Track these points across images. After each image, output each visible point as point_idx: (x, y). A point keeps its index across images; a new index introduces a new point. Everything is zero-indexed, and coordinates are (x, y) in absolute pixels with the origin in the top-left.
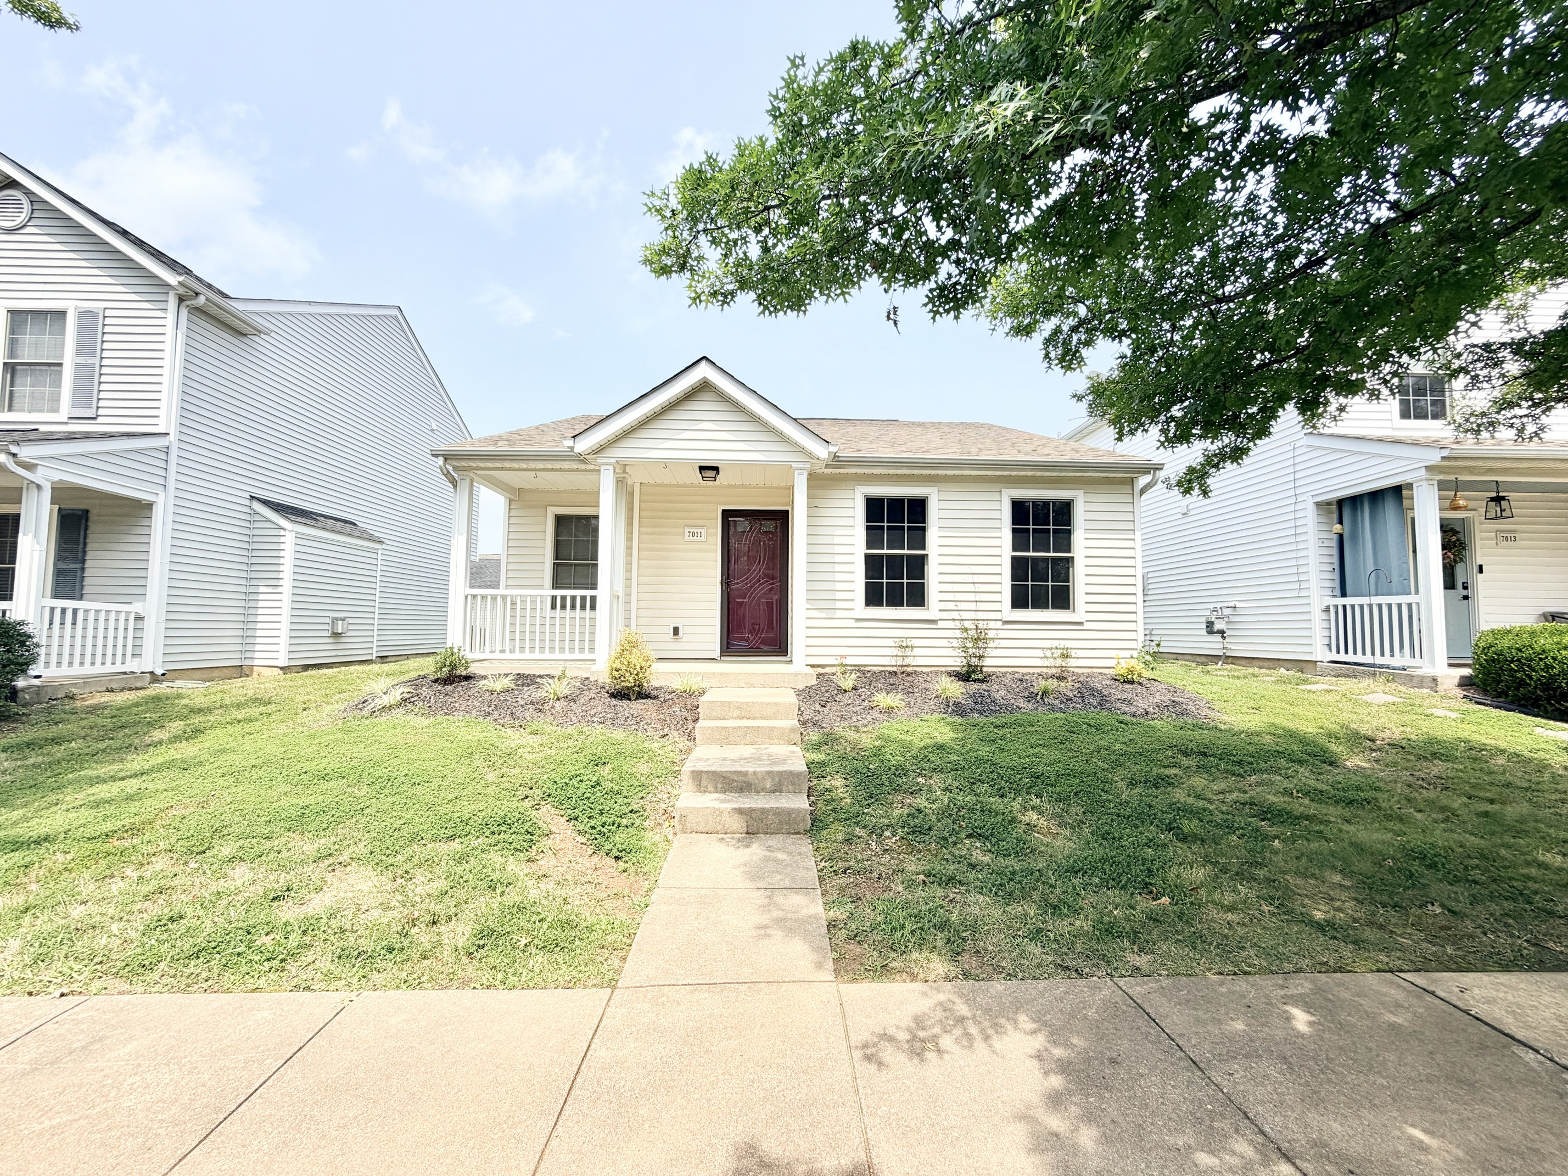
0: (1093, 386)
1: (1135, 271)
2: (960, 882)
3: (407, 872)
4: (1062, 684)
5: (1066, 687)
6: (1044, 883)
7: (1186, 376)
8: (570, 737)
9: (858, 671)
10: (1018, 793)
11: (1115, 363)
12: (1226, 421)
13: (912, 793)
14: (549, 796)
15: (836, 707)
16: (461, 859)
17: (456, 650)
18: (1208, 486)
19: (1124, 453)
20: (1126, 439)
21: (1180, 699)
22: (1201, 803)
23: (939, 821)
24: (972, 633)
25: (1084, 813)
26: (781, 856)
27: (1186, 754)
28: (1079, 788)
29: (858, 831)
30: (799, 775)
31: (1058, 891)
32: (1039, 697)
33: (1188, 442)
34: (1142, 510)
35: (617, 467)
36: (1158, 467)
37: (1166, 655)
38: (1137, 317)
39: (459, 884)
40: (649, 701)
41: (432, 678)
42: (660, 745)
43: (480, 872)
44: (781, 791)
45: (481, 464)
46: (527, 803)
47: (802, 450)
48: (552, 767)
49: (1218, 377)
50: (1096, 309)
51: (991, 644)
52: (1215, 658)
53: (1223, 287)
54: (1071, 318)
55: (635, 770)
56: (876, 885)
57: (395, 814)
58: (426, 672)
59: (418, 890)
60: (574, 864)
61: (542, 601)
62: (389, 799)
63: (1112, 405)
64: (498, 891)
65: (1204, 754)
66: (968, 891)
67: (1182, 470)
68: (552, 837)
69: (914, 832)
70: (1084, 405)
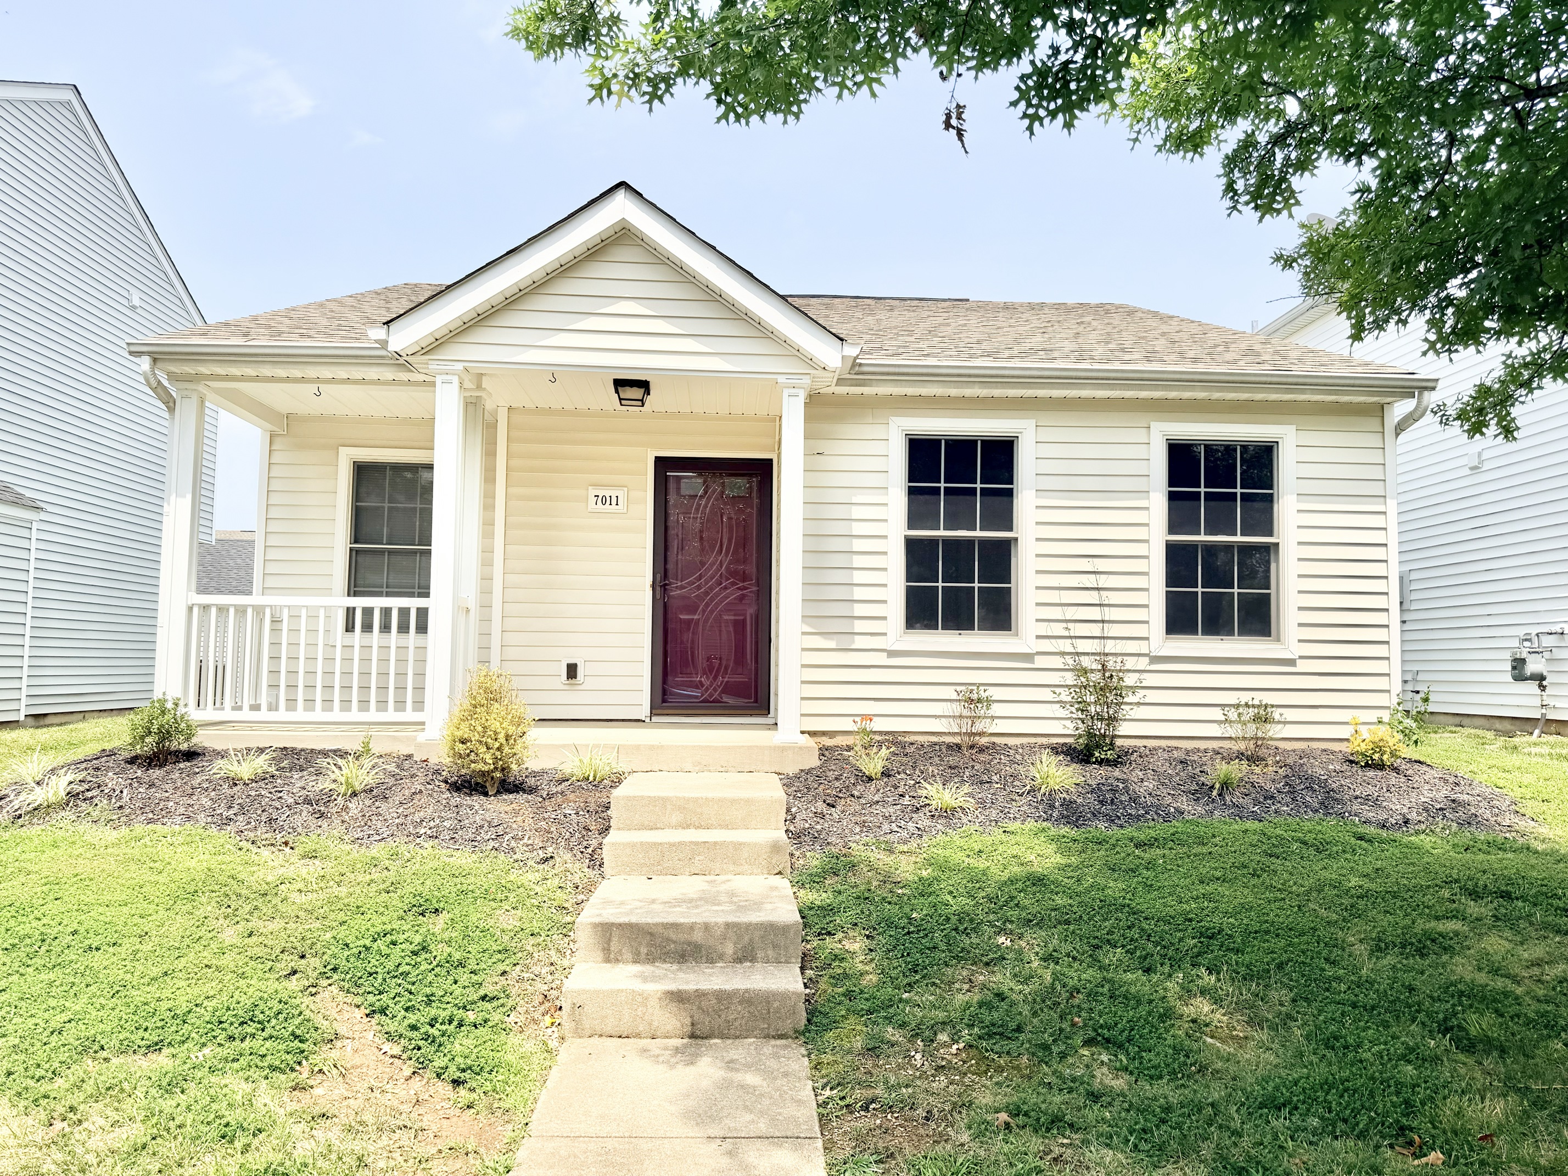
0: (1311, 239)
1: (1384, 39)
2: (1071, 1126)
3: (72, 1109)
4: (1257, 770)
5: (1264, 775)
6: (1220, 1127)
7: (1474, 225)
8: (374, 863)
9: (894, 743)
10: (1176, 964)
11: (1350, 202)
12: (1544, 307)
13: (987, 964)
14: (335, 970)
15: (855, 806)
16: (170, 1087)
17: (169, 705)
18: (1513, 420)
19: (1368, 359)
20: (1369, 338)
21: (1466, 797)
22: (1500, 983)
23: (1035, 1014)
24: (1095, 677)
25: (1294, 1001)
26: (751, 1079)
27: (1475, 895)
28: (1285, 957)
29: (891, 1033)
30: (784, 930)
31: (1246, 1142)
32: (1215, 793)
33: (1478, 343)
34: (1400, 460)
35: (467, 378)
36: (1429, 386)
37: (1442, 718)
38: (1389, 120)
39: (168, 1130)
40: (521, 797)
41: (127, 755)
42: (538, 876)
43: (205, 1109)
44: (753, 960)
45: (220, 370)
46: (294, 984)
47: (797, 353)
48: (341, 916)
49: (1528, 228)
50: (1316, 106)
51: (1130, 699)
52: (1526, 724)
53: (1537, 70)
54: (1273, 121)
55: (491, 922)
56: (921, 1131)
57: (52, 1002)
58: (116, 743)
59: (91, 1144)
60: (377, 1093)
61: (327, 617)
62: (43, 976)
63: (1344, 276)
64: (238, 1145)
65: (1506, 896)
66: (1086, 1142)
67: (1467, 390)
68: (338, 1044)
69: (990, 1036)
70: (1294, 277)
